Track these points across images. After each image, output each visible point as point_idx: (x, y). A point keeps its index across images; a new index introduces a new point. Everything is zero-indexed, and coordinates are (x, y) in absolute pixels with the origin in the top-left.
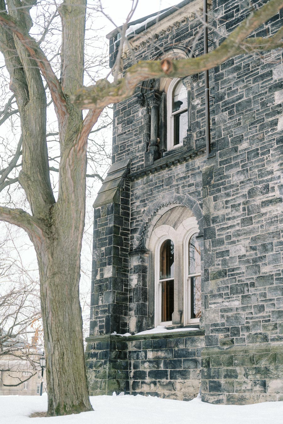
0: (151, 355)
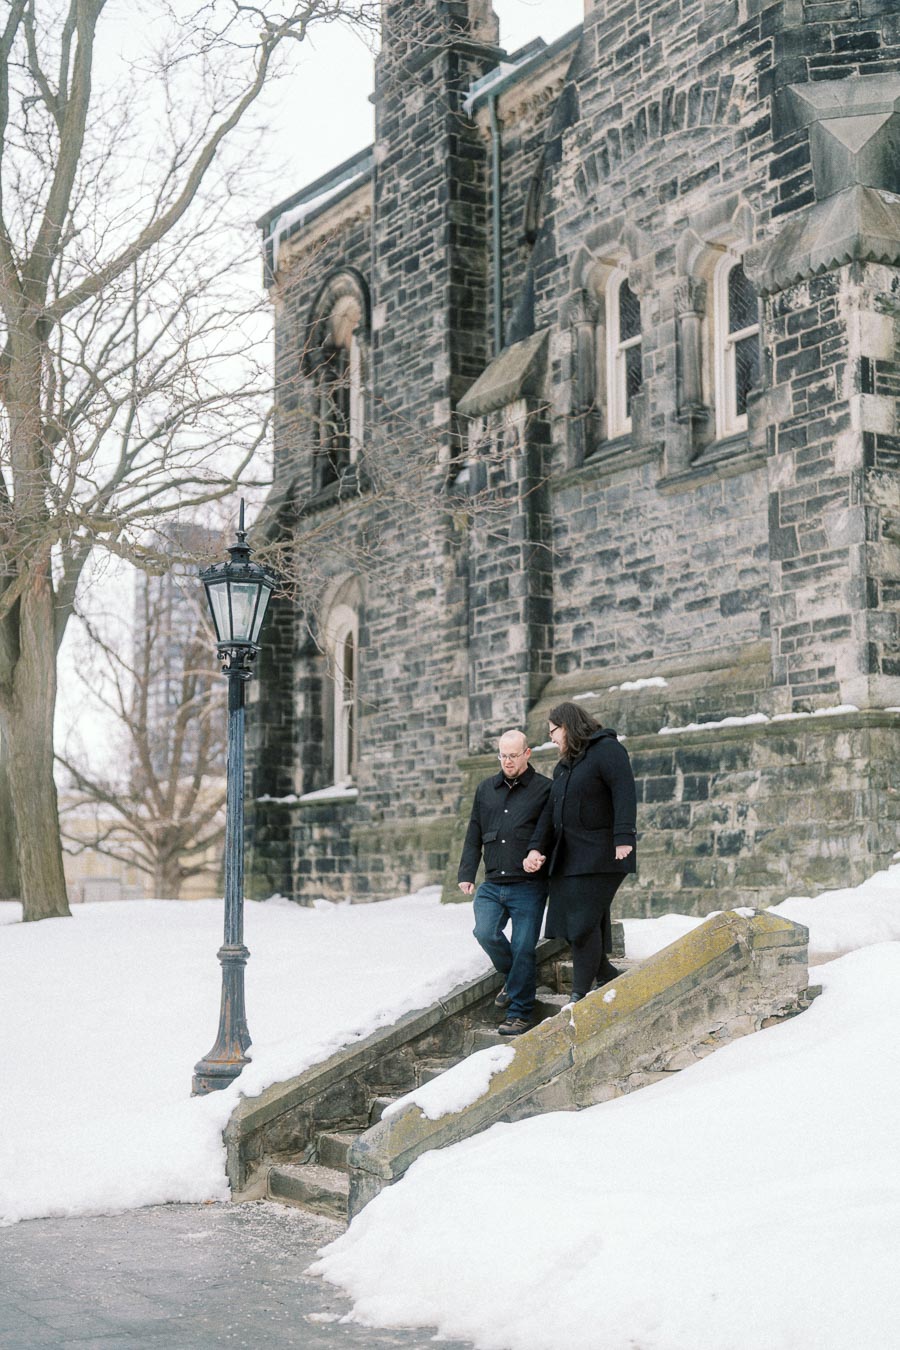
0: (317, 834)
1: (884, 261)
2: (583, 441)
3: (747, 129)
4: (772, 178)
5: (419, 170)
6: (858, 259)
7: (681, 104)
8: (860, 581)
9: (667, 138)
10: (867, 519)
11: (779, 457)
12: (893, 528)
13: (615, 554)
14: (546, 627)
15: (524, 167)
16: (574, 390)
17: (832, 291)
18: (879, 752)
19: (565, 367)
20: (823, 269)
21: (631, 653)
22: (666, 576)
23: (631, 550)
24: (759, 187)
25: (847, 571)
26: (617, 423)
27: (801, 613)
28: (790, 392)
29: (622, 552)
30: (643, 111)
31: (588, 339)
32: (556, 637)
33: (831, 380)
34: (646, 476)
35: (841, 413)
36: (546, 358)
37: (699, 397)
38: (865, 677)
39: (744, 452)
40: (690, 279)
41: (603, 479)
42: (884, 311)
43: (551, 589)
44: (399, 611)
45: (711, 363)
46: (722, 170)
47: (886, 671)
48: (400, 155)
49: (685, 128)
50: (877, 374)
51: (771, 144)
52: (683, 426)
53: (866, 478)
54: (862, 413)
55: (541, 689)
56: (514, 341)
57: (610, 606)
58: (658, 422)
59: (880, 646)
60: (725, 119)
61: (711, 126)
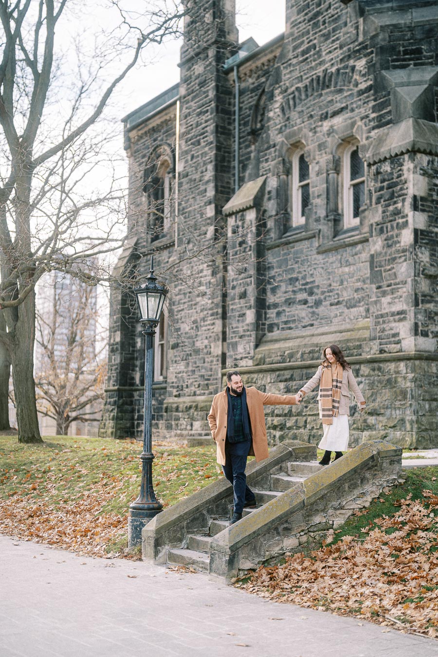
1: (424, 152)
2: (282, 227)
3: (361, 90)
4: (373, 112)
5: (201, 100)
6: (413, 151)
7: (331, 77)
8: (412, 295)
9: (323, 92)
10: (415, 267)
11: (375, 238)
12: (426, 271)
13: (297, 279)
14: (263, 311)
15: (250, 100)
16: (278, 204)
17: (402, 165)
18: (418, 371)
19: (274, 194)
20: (396, 155)
21: (303, 324)
22: (320, 290)
23: (304, 278)
24: (367, 116)
25: (406, 290)
26: (297, 219)
27: (385, 309)
28: (380, 209)
29: (300, 278)
30: (313, 79)
31: (284, 182)
32: (268, 316)
33: (399, 205)
34: (311, 243)
35: (404, 220)
36: (264, 189)
37: (336, 209)
38: (413, 338)
39: (358, 235)
40: (334, 156)
41: (291, 245)
42: (423, 175)
43: (266, 294)
44: (189, 301)
45: (342, 194)
46: (349, 108)
47: (422, 335)
48: (193, 92)
49: (332, 89)
50: (420, 203)
51: (373, 98)
52: (329, 223)
53: (415, 249)
54: (414, 220)
55: (261, 339)
56: (249, 180)
57: (294, 303)
58: (318, 220)
59: (420, 324)
60: (351, 84)
61: (345, 88)
